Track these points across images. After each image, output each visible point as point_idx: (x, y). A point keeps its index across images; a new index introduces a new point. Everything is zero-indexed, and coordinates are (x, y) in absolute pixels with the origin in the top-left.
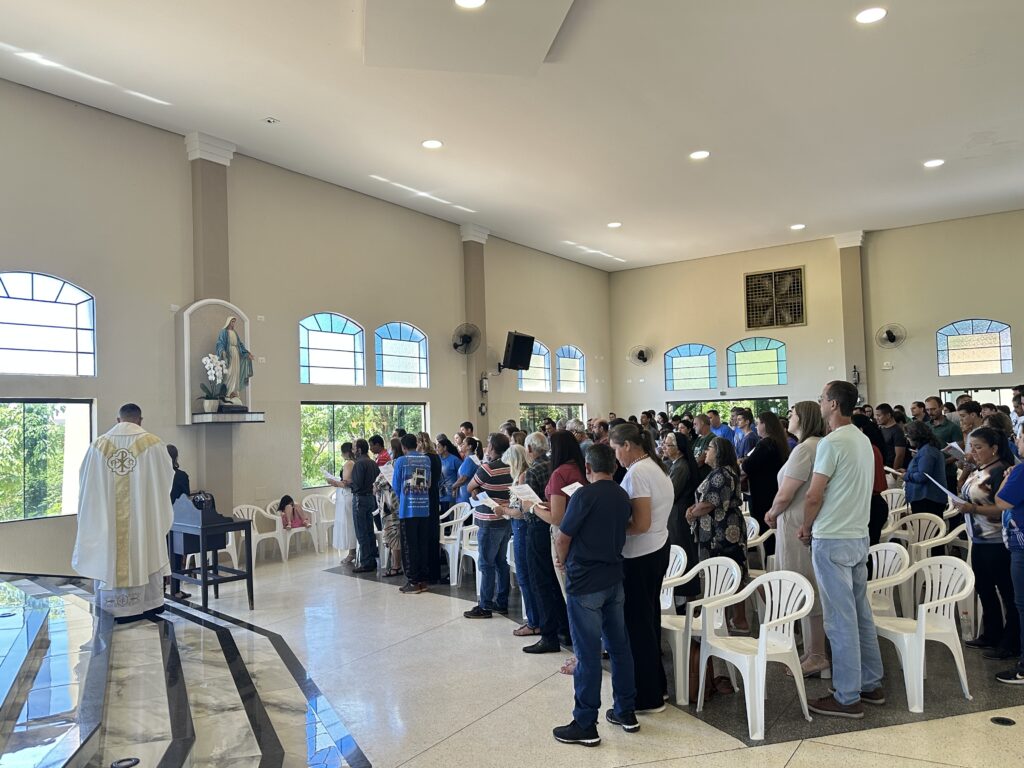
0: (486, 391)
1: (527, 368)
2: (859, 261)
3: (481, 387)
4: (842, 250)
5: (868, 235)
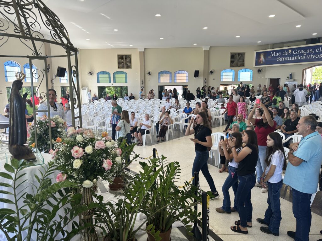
0: (53, 83)
1: (64, 77)
2: (143, 55)
3: (52, 82)
4: (140, 52)
5: (145, 48)
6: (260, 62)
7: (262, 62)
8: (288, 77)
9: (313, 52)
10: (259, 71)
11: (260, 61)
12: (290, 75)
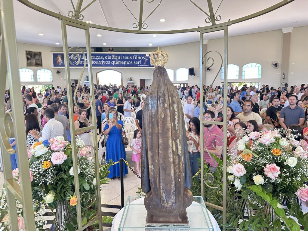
6: (59, 64)
7: (60, 64)
8: (85, 79)
9: (103, 58)
10: (58, 72)
11: (58, 62)
12: (87, 77)
